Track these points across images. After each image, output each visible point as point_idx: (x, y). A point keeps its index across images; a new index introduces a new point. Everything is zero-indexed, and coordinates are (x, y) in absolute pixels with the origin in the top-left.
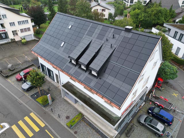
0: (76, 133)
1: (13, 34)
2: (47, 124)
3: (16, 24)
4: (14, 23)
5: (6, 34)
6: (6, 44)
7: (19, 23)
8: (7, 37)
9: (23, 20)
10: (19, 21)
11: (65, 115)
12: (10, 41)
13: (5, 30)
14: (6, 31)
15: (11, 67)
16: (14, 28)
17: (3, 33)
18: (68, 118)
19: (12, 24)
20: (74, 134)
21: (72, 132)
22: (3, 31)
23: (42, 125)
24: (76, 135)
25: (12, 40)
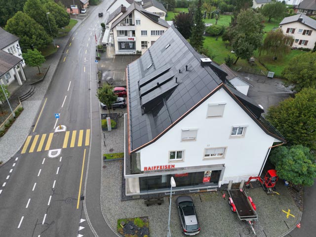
0: (104, 167)
1: (142, 46)
2: (90, 146)
3: (149, 33)
4: (146, 31)
5: (134, 43)
6: (130, 55)
7: (153, 33)
8: (134, 48)
9: (158, 30)
10: (153, 30)
11: (112, 147)
12: (136, 53)
13: (133, 39)
14: (135, 40)
15: (109, 80)
16: (144, 38)
17: (131, 42)
18: (111, 150)
19: (144, 33)
20: (102, 167)
21: (102, 164)
22: (131, 39)
23: (87, 144)
24: (102, 169)
25: (138, 52)
